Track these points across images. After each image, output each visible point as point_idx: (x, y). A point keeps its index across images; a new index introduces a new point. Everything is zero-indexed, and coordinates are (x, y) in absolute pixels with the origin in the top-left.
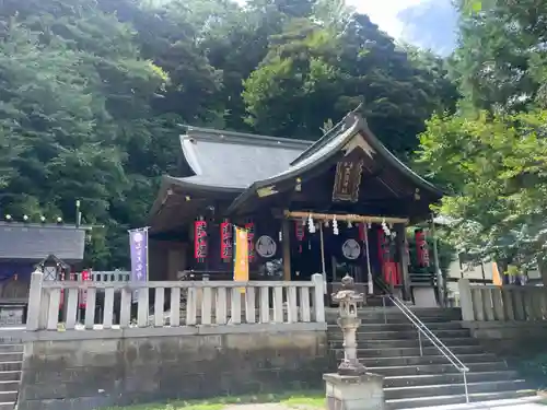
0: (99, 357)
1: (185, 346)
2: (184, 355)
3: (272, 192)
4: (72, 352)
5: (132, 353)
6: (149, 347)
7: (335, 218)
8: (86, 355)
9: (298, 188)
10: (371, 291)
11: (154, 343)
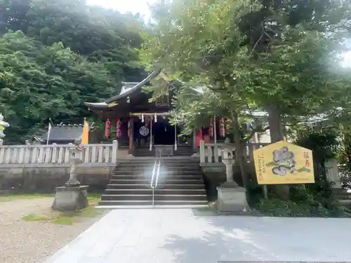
0: (15, 175)
1: (50, 172)
2: (49, 175)
3: (115, 104)
4: (6, 172)
5: (28, 173)
6: (34, 171)
7: (156, 115)
8: (11, 174)
9: (128, 101)
10: (176, 149)
11: (37, 170)
